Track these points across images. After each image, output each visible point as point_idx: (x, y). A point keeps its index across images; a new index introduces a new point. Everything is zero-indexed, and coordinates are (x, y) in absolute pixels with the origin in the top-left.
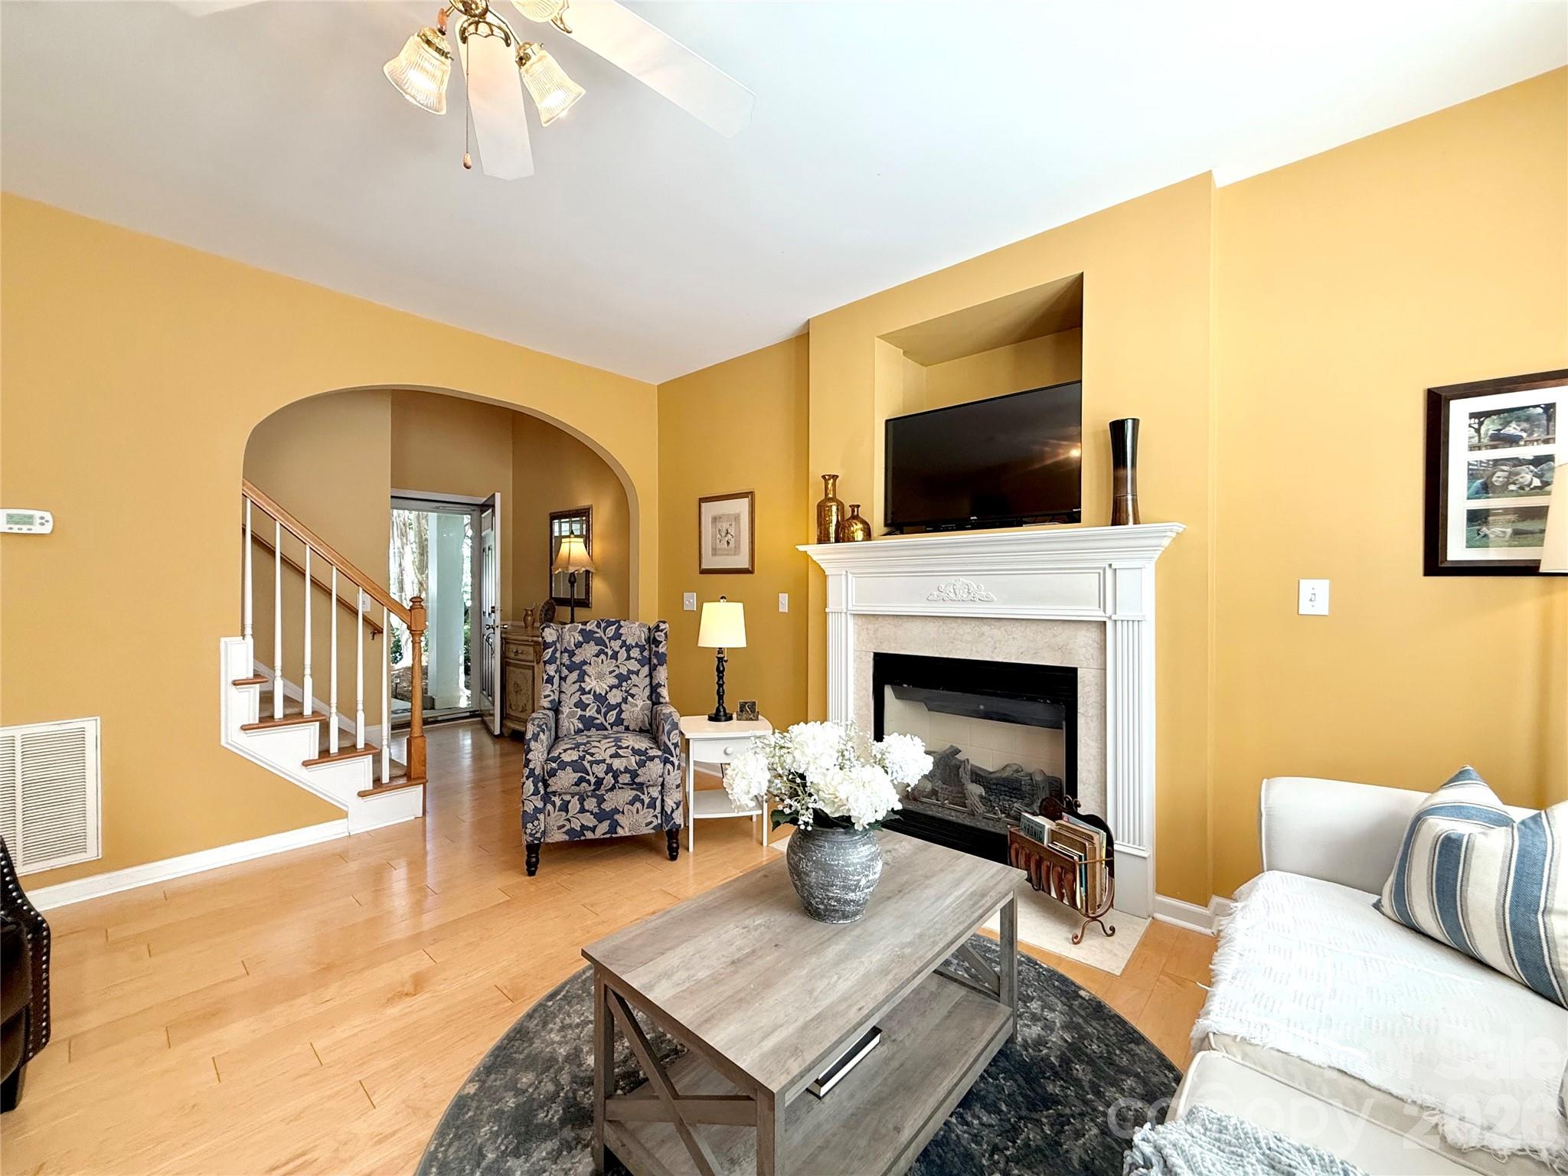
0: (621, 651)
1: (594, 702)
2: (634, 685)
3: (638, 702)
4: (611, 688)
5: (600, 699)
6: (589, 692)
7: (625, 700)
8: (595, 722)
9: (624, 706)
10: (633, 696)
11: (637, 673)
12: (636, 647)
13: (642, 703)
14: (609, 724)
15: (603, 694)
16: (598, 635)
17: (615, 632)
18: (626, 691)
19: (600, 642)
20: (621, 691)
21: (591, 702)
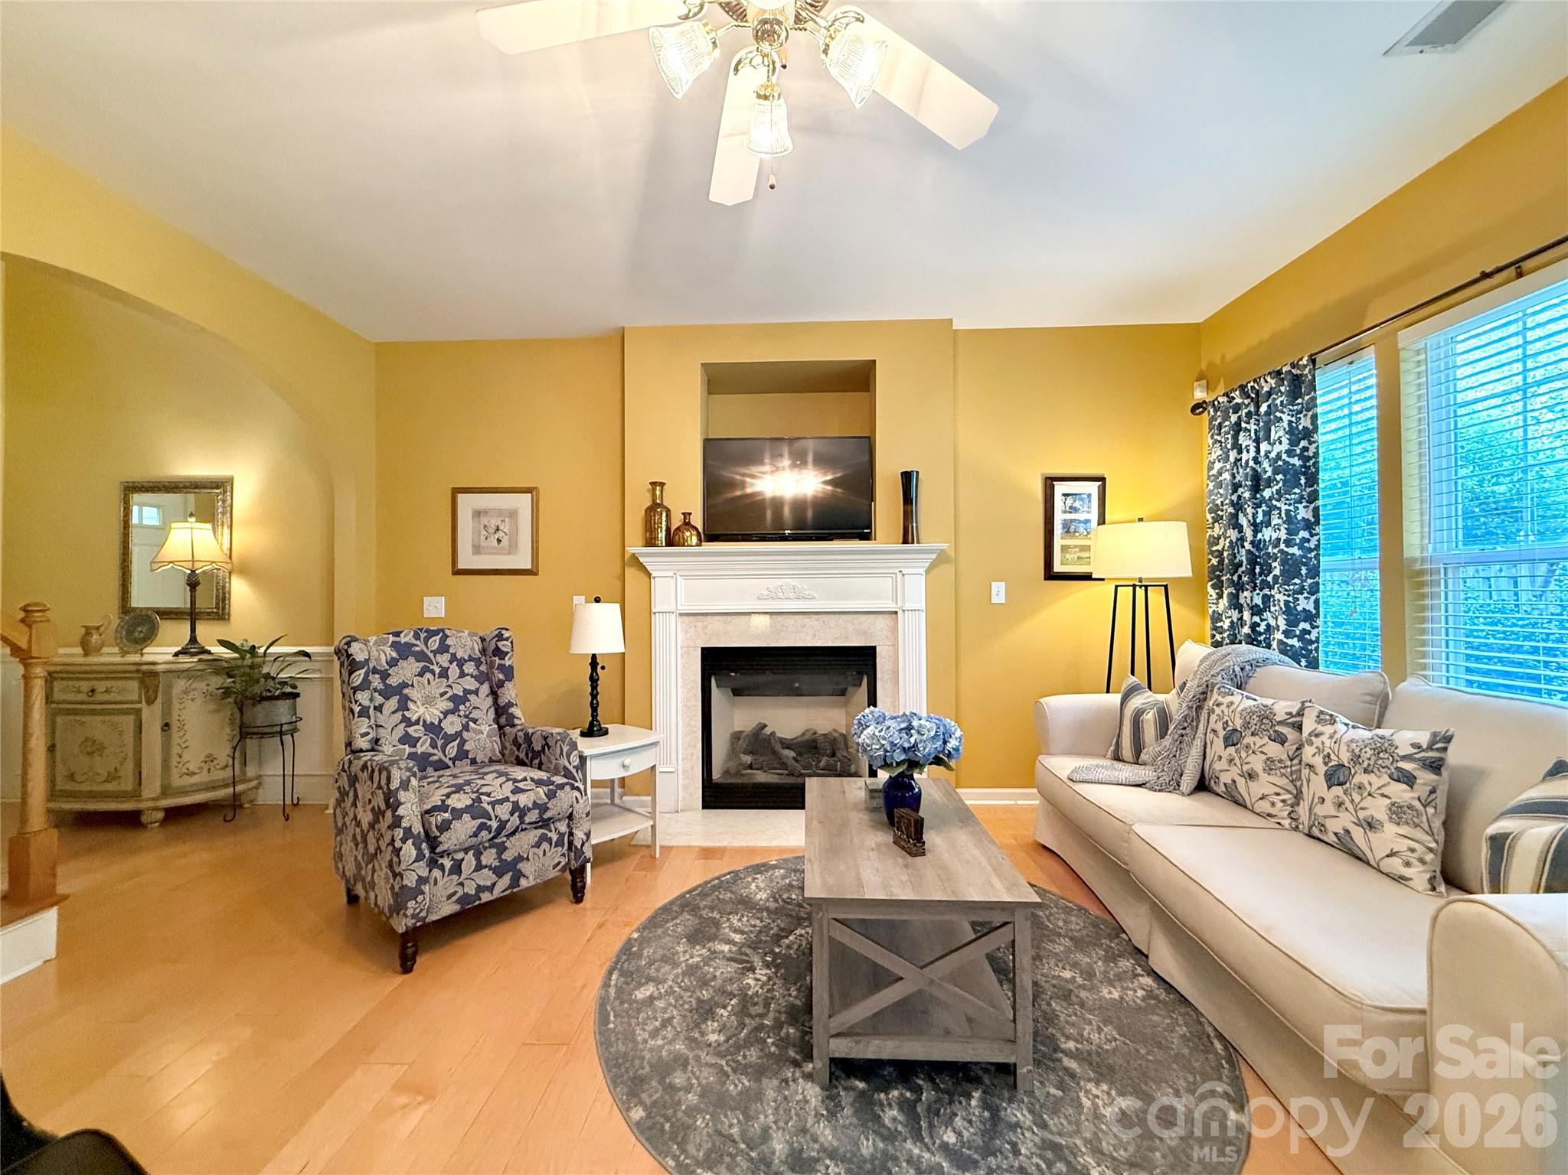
0: (451, 666)
1: (425, 735)
2: (474, 708)
3: (483, 728)
4: (446, 714)
5: (433, 729)
6: (417, 722)
7: (466, 727)
8: (430, 759)
9: (465, 735)
10: (475, 721)
11: (476, 692)
12: (470, 661)
13: (488, 729)
14: (450, 759)
15: (436, 723)
16: (418, 649)
17: (440, 643)
18: (466, 716)
19: (421, 657)
20: (459, 716)
21: (422, 735)
